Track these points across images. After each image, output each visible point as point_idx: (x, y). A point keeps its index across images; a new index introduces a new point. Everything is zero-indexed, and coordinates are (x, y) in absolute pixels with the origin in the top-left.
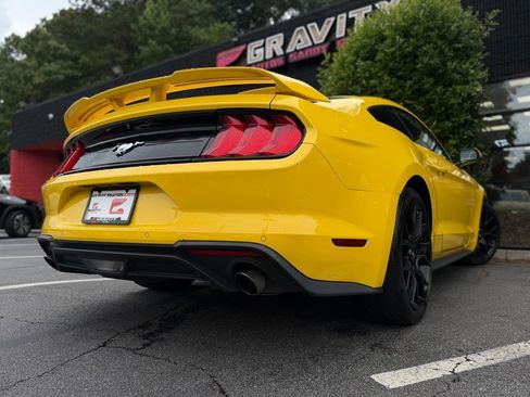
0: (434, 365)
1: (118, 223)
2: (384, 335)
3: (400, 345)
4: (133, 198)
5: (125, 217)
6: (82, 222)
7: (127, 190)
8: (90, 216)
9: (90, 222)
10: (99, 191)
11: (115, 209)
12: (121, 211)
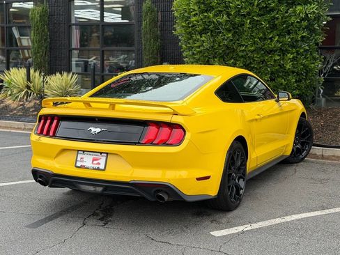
0: (236, 228)
1: (98, 169)
2: (218, 216)
3: (224, 220)
4: (105, 158)
5: (102, 167)
6: (76, 166)
7: (101, 153)
8: (79, 164)
9: (81, 167)
10: (84, 151)
11: (95, 162)
12: (99, 164)
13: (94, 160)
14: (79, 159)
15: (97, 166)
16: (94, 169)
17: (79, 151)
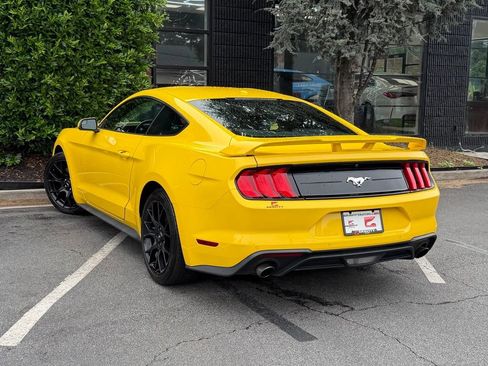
1: (376, 232)
4: (378, 216)
5: (379, 228)
6: (345, 235)
7: (373, 210)
8: (349, 230)
9: (353, 234)
10: (350, 212)
11: (369, 223)
12: (374, 225)
13: (366, 221)
14: (346, 224)
15: (373, 228)
16: (372, 233)
17: (342, 212)
